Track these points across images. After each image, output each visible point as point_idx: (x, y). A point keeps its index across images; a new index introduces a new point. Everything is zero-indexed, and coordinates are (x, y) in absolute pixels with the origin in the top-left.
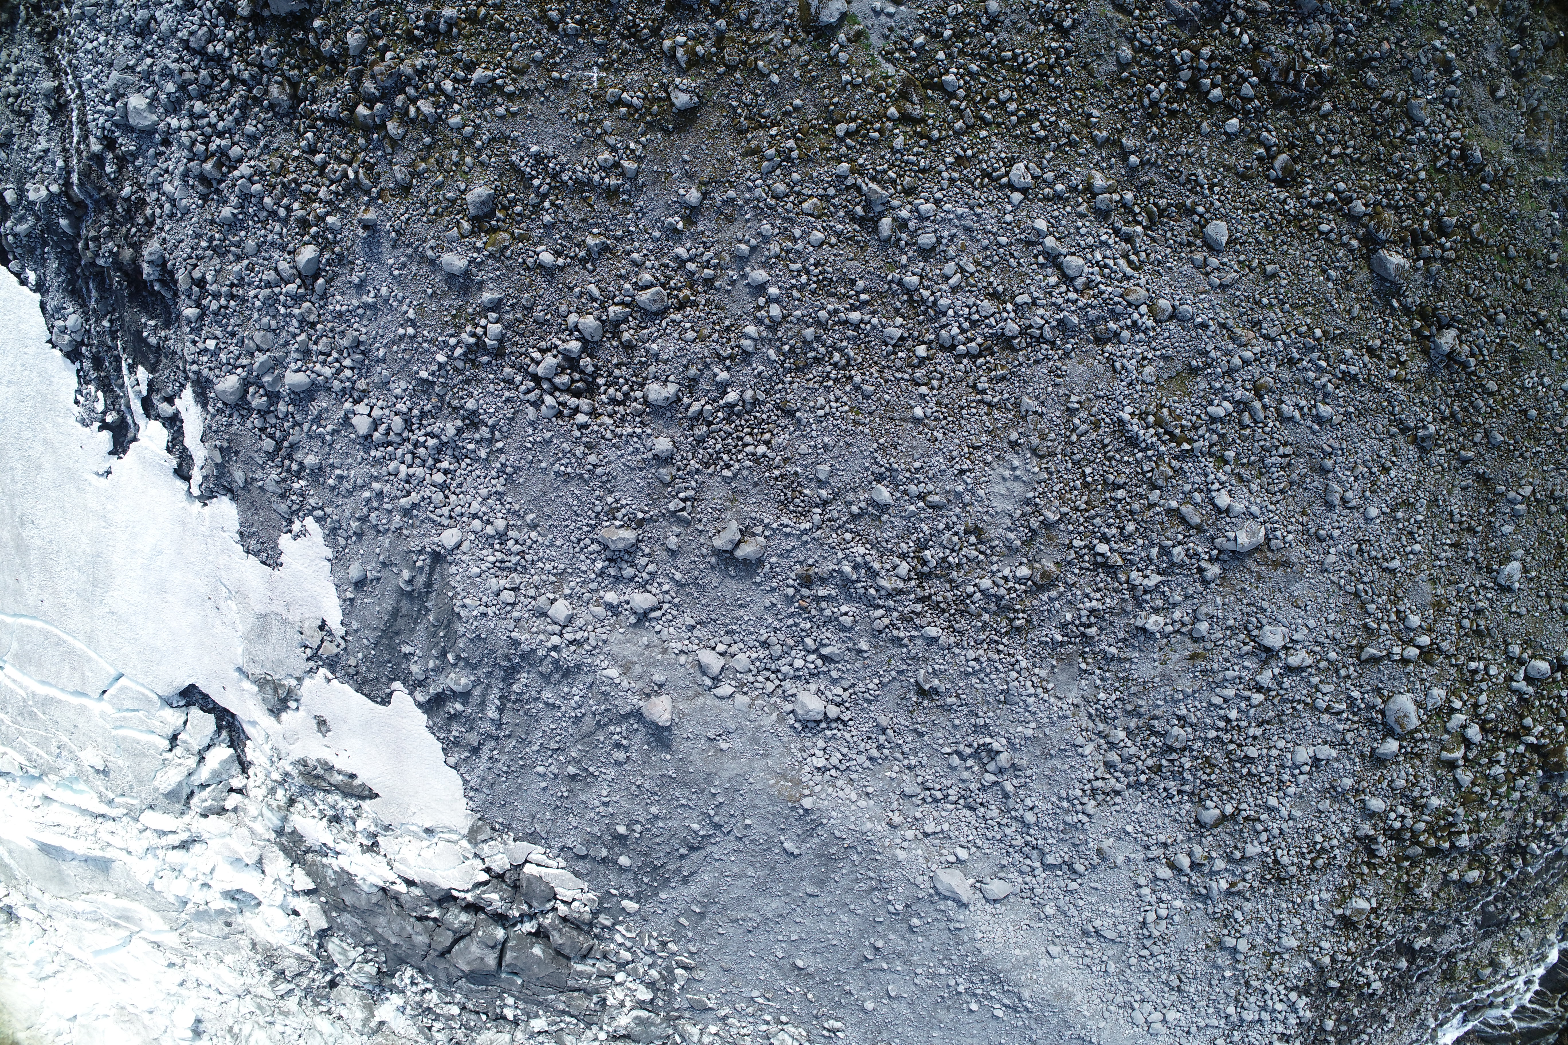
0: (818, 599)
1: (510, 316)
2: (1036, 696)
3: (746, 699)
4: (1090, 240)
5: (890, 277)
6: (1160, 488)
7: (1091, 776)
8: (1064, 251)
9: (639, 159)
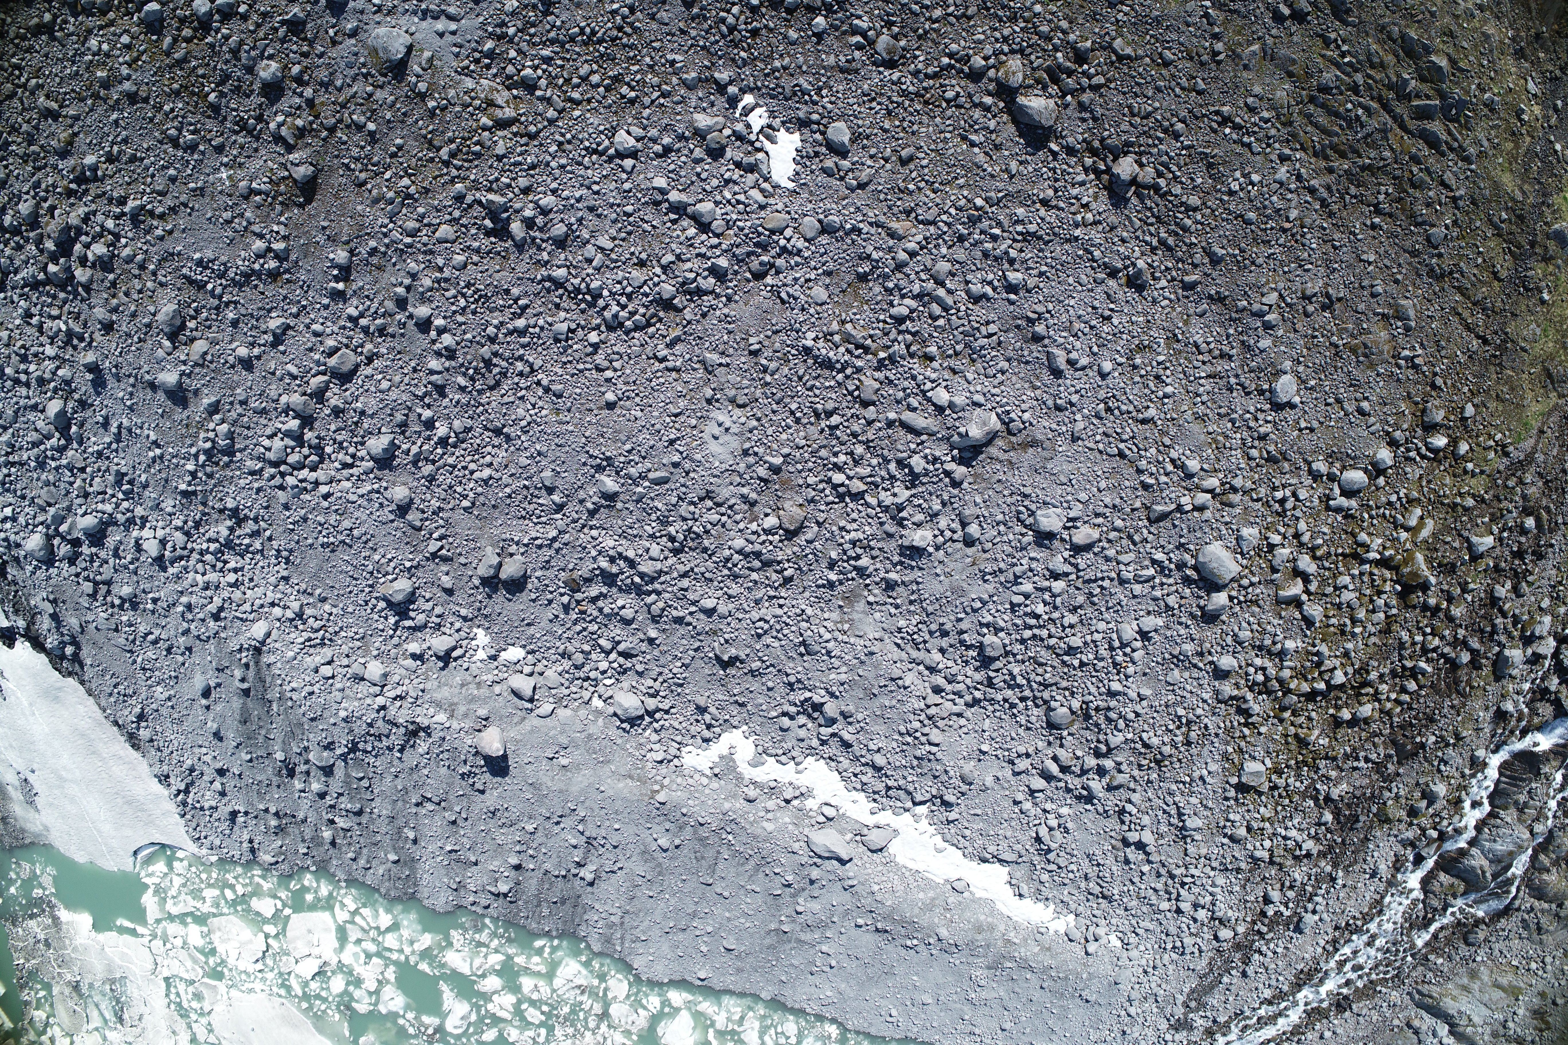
0: (594, 600)
1: (233, 415)
2: (836, 640)
3: (568, 712)
4: (715, 182)
5: (539, 277)
6: (873, 404)
7: (923, 706)
8: (691, 201)
9: (285, 238)
